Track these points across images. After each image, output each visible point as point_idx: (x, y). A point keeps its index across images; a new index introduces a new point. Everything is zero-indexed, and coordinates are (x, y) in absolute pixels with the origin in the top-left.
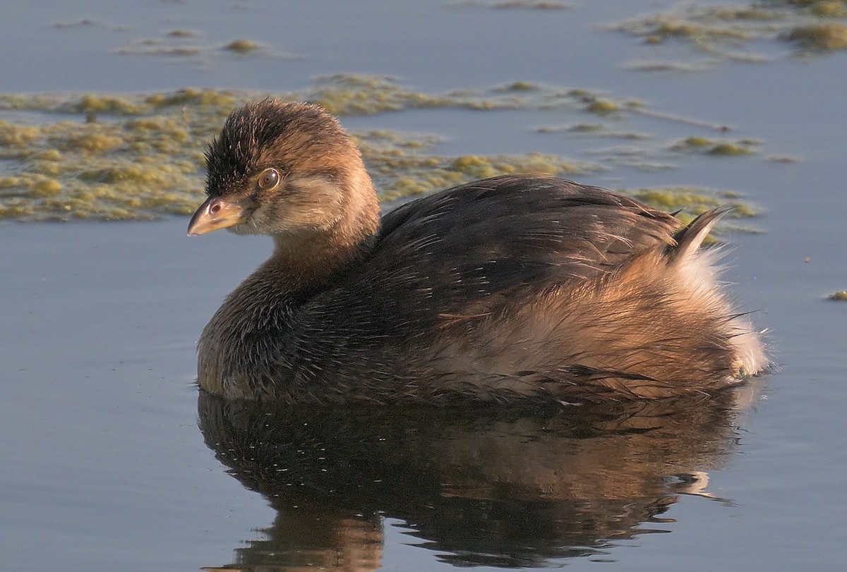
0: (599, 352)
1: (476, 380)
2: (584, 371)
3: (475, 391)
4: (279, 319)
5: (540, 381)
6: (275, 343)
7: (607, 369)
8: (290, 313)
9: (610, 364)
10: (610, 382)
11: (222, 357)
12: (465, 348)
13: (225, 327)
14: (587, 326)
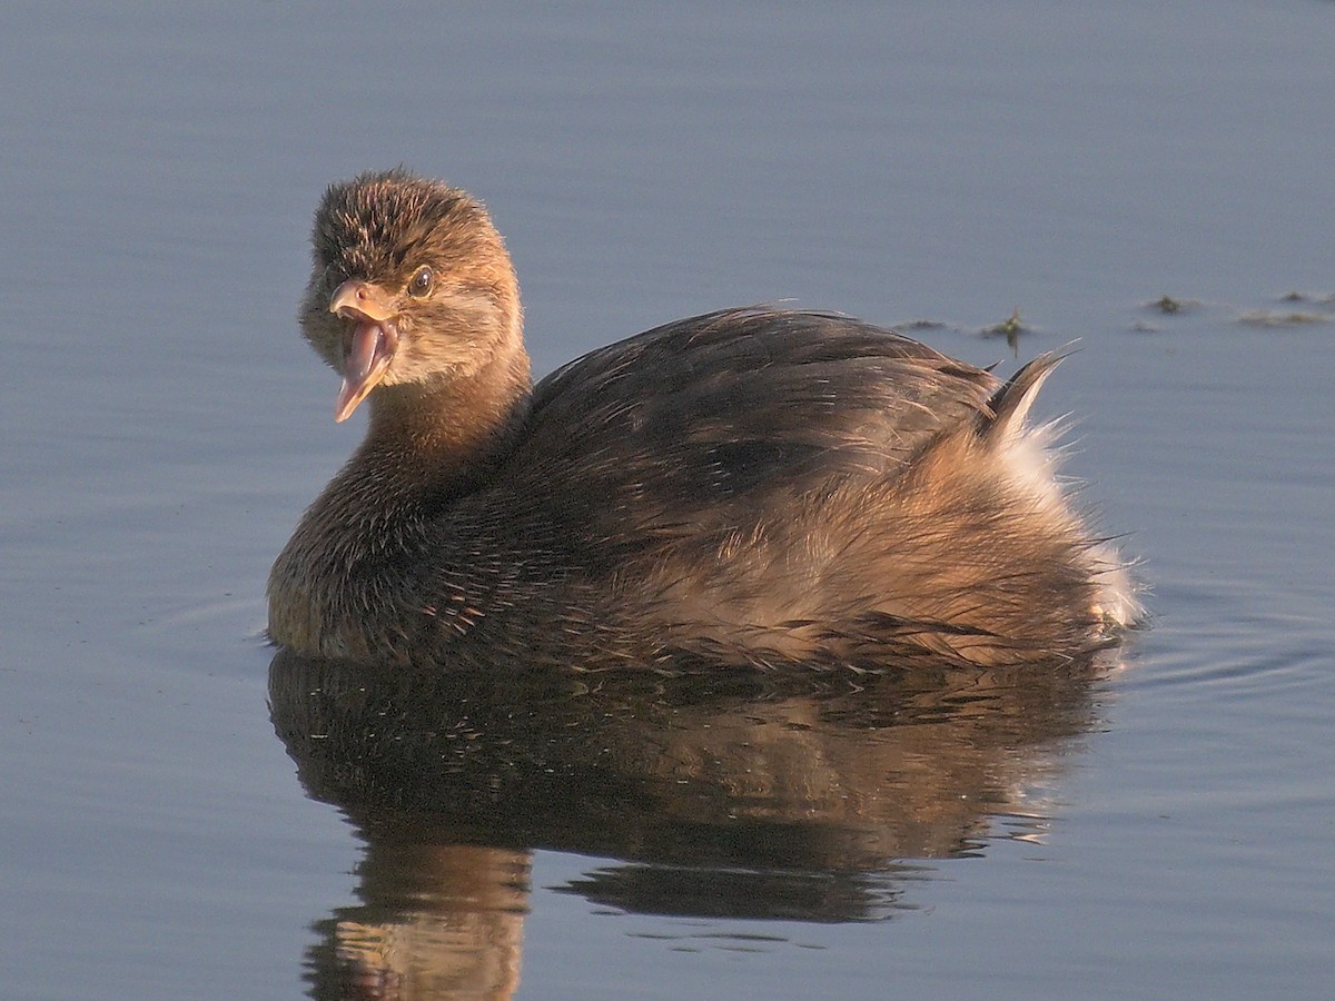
0: (907, 593)
1: (721, 634)
2: (886, 622)
3: (720, 650)
4: (404, 537)
5: (820, 636)
6: (403, 577)
7: (923, 619)
8: (421, 528)
9: (926, 611)
10: (926, 640)
11: (316, 605)
12: (701, 586)
13: (315, 556)
14: (888, 553)
